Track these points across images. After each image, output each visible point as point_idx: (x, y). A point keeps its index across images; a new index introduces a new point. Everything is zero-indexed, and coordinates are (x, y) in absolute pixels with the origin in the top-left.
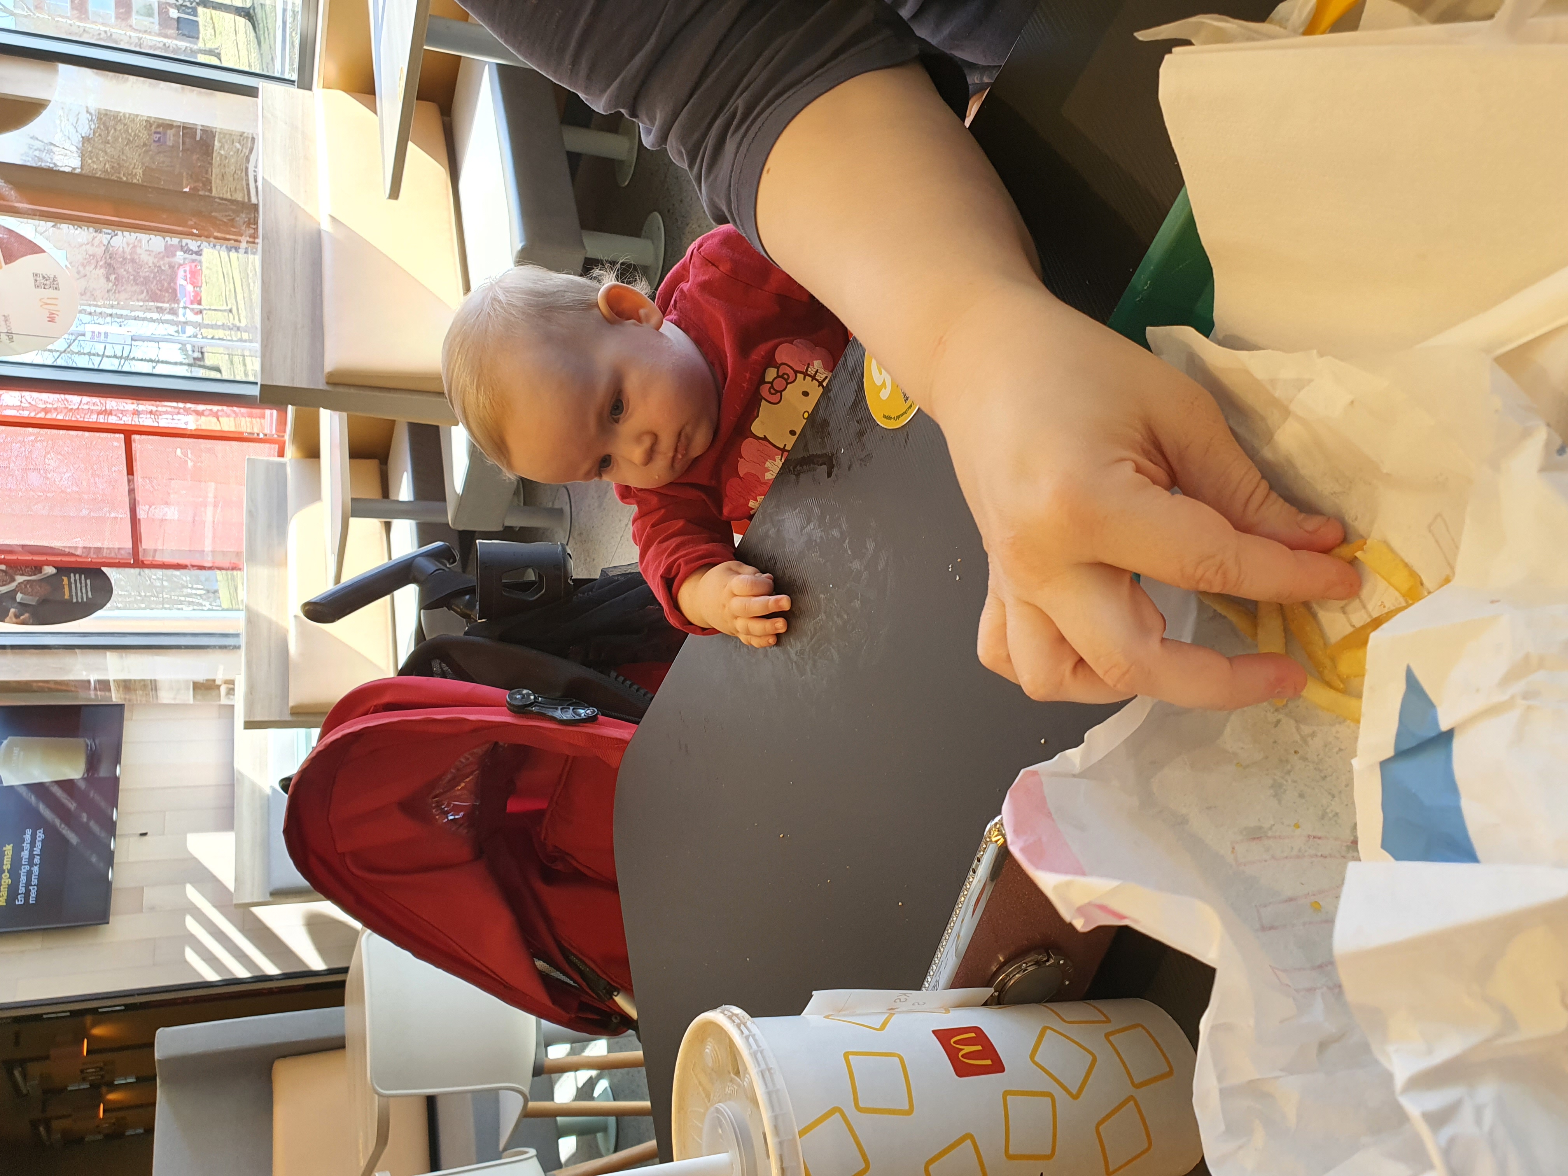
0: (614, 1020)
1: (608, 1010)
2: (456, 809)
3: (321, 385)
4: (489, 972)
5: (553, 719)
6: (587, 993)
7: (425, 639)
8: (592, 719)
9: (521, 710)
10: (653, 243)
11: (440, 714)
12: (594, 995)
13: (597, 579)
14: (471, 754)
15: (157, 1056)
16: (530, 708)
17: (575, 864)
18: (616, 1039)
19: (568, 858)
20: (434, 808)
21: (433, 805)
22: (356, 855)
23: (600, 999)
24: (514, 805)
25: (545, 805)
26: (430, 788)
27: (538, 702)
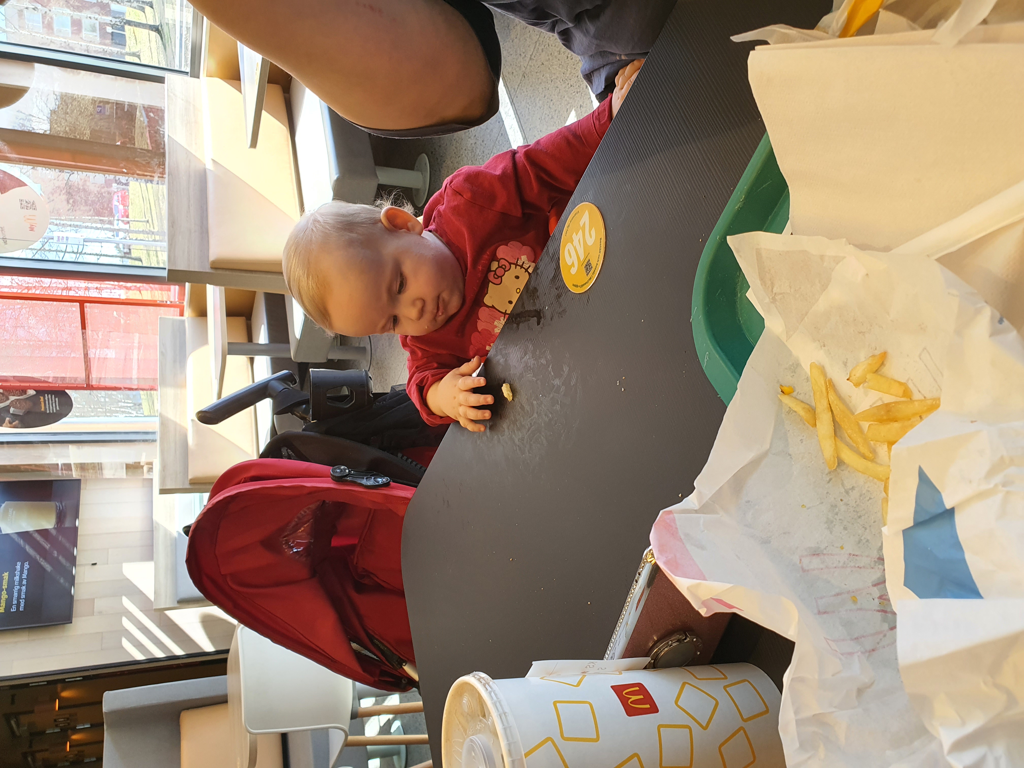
0: (403, 682)
1: (400, 675)
2: (298, 545)
3: (208, 269)
4: (321, 651)
5: (361, 485)
6: (386, 665)
7: (277, 434)
8: (386, 485)
9: (340, 480)
10: (422, 174)
11: (287, 483)
12: (390, 666)
13: (388, 393)
14: (308, 509)
15: (104, 709)
16: (346, 478)
17: (376, 579)
18: (405, 694)
19: (372, 576)
20: (284, 544)
21: (284, 542)
22: (232, 575)
23: (394, 668)
24: (335, 542)
25: (356, 541)
26: (281, 531)
27: (351, 474)
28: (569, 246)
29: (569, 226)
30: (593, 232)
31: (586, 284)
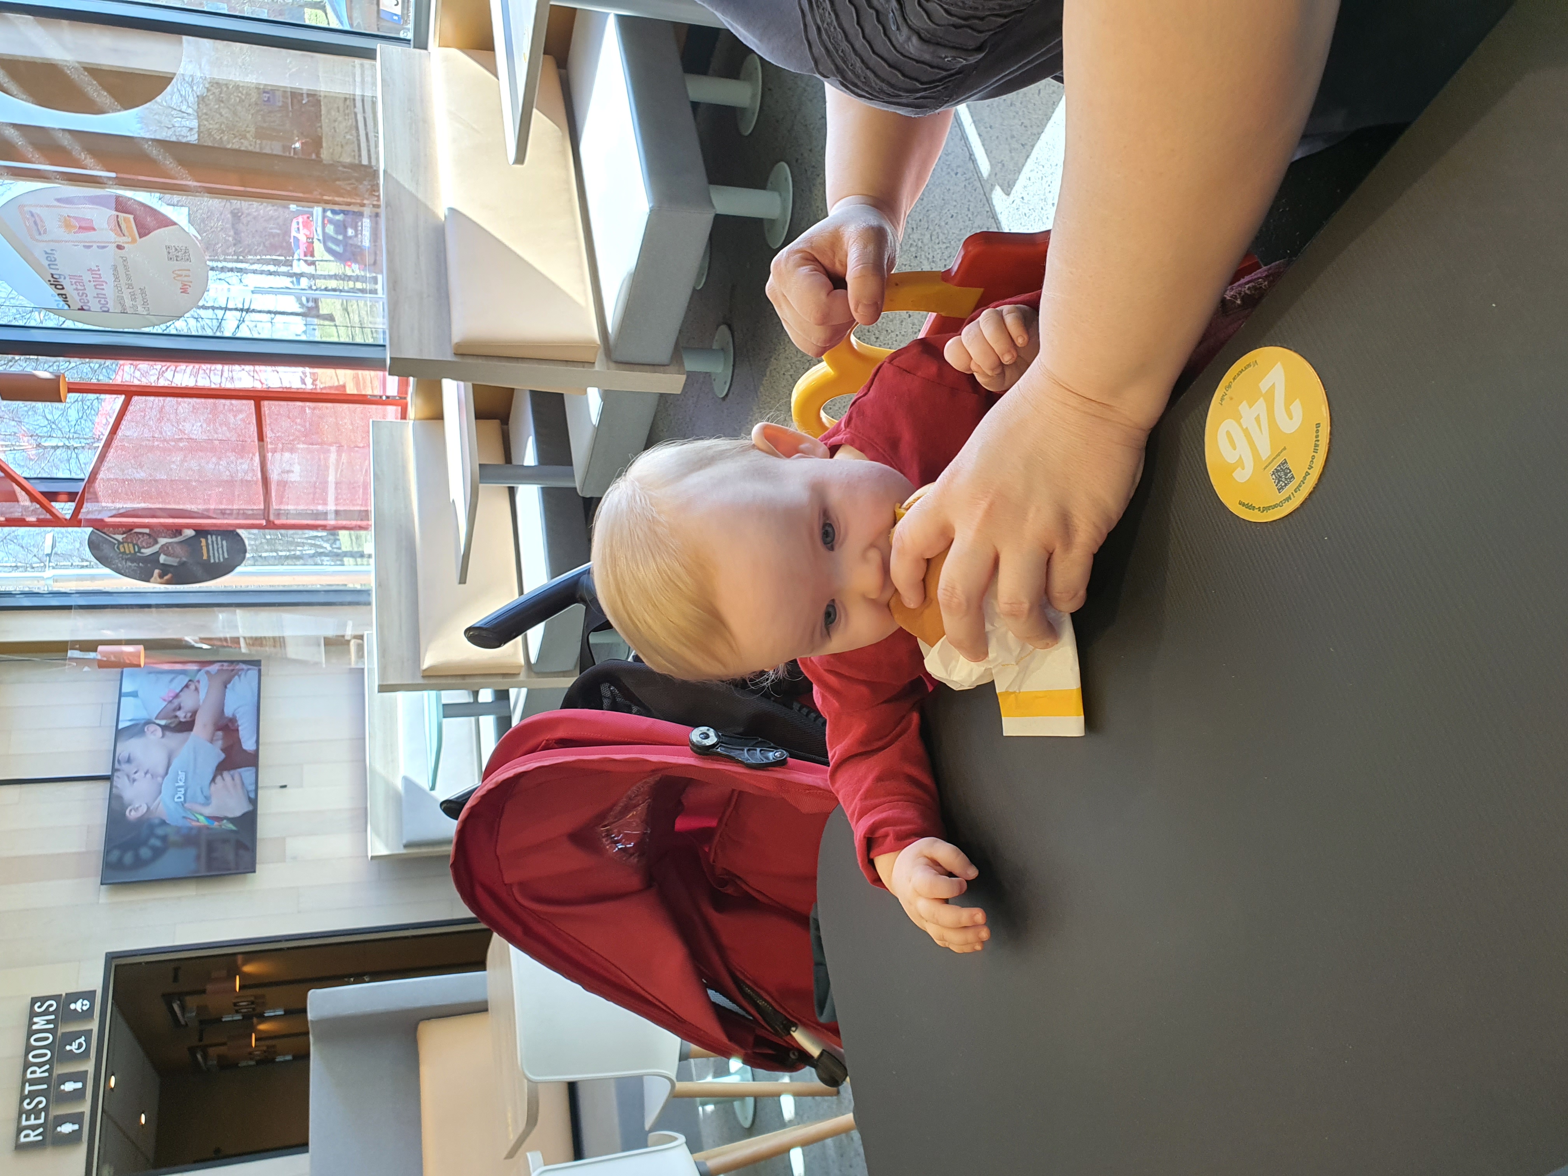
0: (792, 1056)
1: (784, 1044)
2: (627, 839)
3: (449, 357)
5: (741, 763)
6: (763, 1027)
8: (781, 763)
9: (705, 752)
10: (780, 195)
12: (769, 1028)
14: (643, 784)
15: (310, 1017)
16: (715, 750)
17: (745, 887)
18: (794, 1074)
19: (739, 882)
20: (604, 837)
21: (603, 835)
22: (523, 885)
23: (776, 1033)
24: (681, 824)
25: (714, 823)
26: (601, 817)
27: (722, 742)
28: (1229, 424)
29: (1229, 386)
30: (1297, 408)
31: (1275, 506)
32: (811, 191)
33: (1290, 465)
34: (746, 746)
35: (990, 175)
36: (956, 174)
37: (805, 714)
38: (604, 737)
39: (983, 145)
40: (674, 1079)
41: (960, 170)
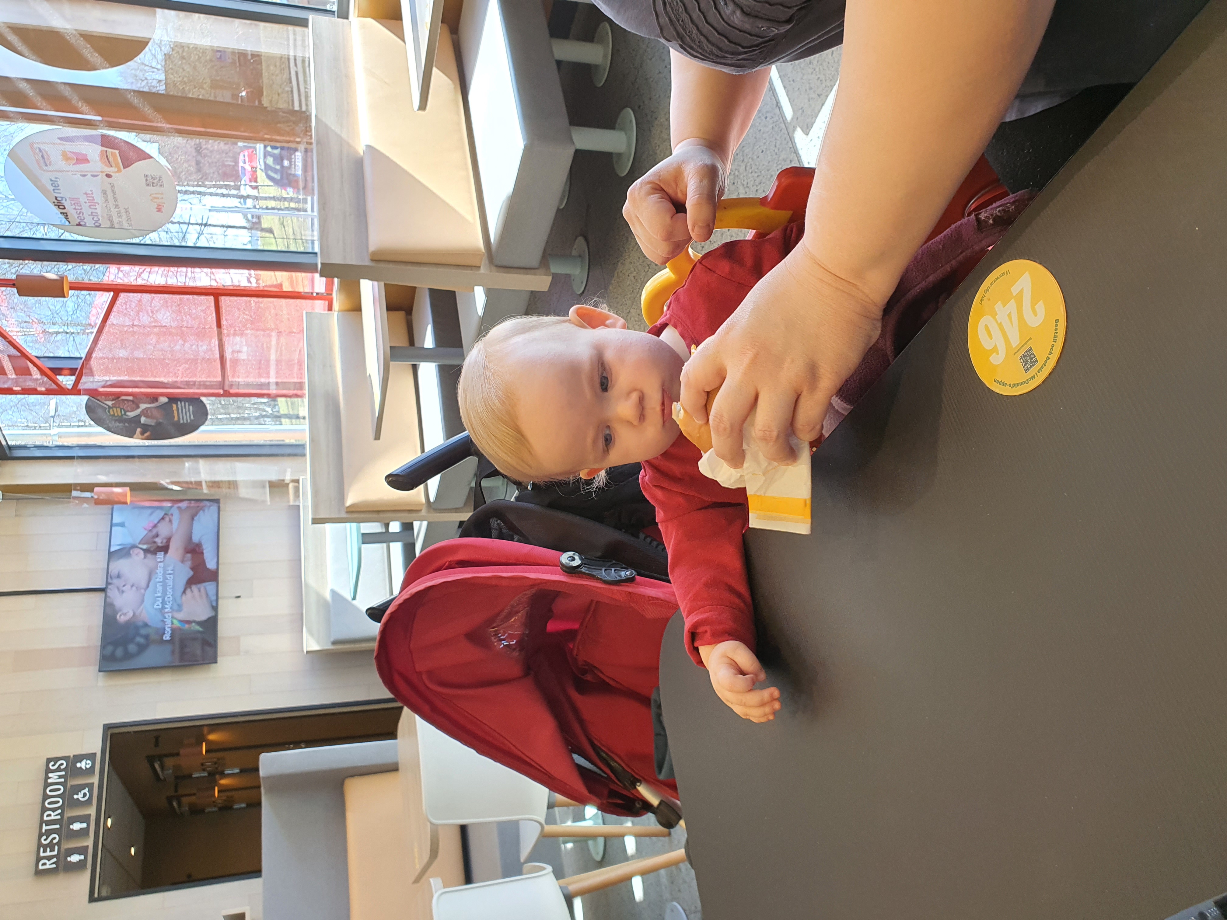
0: (638, 805)
1: (631, 796)
2: (510, 638)
3: (367, 263)
4: (538, 767)
5: (599, 579)
6: (615, 783)
8: (631, 580)
9: (572, 571)
12: (620, 784)
15: (262, 774)
16: (579, 569)
17: (601, 675)
19: (596, 671)
20: (492, 636)
21: (492, 634)
22: (430, 673)
23: (625, 788)
24: (551, 626)
25: (576, 626)
26: (490, 622)
27: (585, 564)
28: (986, 320)
29: (988, 290)
30: (1040, 307)
31: (1022, 383)
32: (650, 130)
33: (1034, 352)
34: (604, 567)
35: (792, 119)
36: (766, 118)
37: (649, 542)
38: (495, 559)
39: (787, 95)
40: (543, 823)
41: (768, 115)
